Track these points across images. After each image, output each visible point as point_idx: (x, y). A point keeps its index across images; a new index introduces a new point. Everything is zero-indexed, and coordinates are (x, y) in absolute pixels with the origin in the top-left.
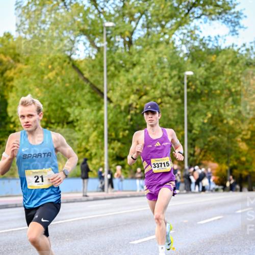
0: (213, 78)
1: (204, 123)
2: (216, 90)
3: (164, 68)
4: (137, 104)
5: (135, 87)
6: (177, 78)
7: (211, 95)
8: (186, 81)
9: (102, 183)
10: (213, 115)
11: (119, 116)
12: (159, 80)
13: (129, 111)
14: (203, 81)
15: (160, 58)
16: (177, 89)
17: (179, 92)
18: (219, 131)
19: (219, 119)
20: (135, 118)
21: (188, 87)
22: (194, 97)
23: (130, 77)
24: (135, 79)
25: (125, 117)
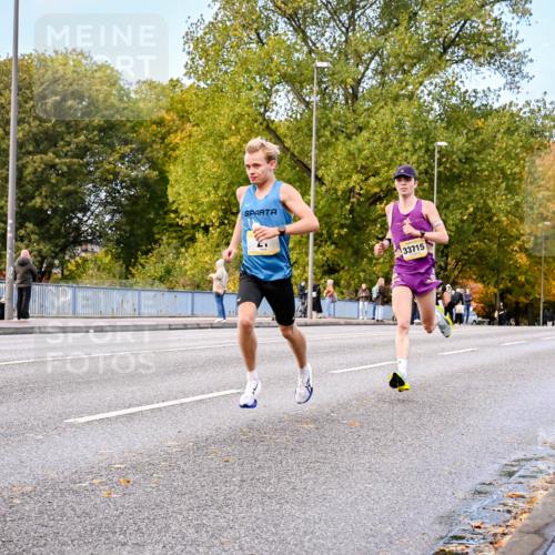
0: (479, 153)
1: (462, 221)
2: (482, 170)
3: (404, 135)
4: (361, 189)
5: (360, 162)
6: (423, 151)
7: (474, 177)
8: (437, 156)
9: (303, 304)
10: (476, 209)
11: (334, 205)
12: (396, 154)
13: (350, 198)
14: (463, 156)
15: (400, 120)
16: (423, 167)
17: (426, 172)
18: (484, 233)
19: (486, 216)
20: (358, 208)
21: (440, 164)
22: (449, 180)
23: (352, 147)
24: (360, 151)
25: (342, 207)
